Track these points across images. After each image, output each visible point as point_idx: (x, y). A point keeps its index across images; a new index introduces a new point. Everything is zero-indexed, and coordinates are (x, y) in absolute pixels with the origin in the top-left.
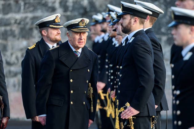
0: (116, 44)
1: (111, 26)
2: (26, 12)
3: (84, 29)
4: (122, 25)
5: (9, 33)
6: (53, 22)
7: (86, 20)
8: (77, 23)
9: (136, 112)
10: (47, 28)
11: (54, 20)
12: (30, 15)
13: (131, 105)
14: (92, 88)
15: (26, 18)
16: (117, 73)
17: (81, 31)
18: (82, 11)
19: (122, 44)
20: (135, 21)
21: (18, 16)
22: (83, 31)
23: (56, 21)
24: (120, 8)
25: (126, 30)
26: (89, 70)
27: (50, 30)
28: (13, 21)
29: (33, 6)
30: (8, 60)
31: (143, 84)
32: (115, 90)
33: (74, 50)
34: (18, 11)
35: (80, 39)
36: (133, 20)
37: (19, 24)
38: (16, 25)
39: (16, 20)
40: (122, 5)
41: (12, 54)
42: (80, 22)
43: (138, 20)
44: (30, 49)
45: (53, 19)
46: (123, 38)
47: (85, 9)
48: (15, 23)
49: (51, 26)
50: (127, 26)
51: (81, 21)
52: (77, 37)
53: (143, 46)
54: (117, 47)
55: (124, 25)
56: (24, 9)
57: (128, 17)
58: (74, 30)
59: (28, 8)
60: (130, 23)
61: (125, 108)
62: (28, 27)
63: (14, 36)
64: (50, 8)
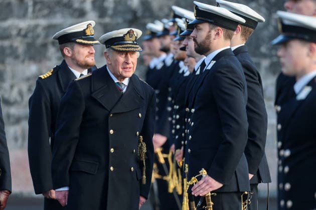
0: (185, 71)
1: (178, 42)
2: (37, 17)
3: (132, 46)
4: (195, 40)
5: (8, 51)
6: (82, 34)
7: (136, 32)
8: (122, 35)
9: (217, 185)
10: (72, 43)
11: (85, 30)
12: (43, 22)
13: (209, 174)
14: (144, 145)
15: (36, 26)
16: (186, 120)
17: (128, 49)
18: (129, 16)
19: (194, 72)
20: (218, 34)
21: (23, 24)
22: (130, 49)
23: (88, 32)
24: (193, 11)
25: (203, 49)
26: (140, 115)
27: (78, 48)
28: (14, 32)
29: (49, 7)
30: (6, 96)
31: (229, 138)
32: (182, 148)
33: (116, 81)
34: (24, 16)
35: (126, 63)
36: (213, 33)
37: (25, 36)
38: (19, 39)
39: (20, 30)
40: (196, 8)
41: (12, 87)
42: (126, 34)
43: (222, 32)
44: (43, 78)
45: (82, 29)
46: (197, 62)
47: (134, 13)
48: (19, 34)
49: (78, 40)
50: (204, 42)
51: (129, 32)
52: (121, 59)
53: (230, 75)
54: (187, 77)
55: (199, 40)
56: (34, 11)
57: (205, 27)
58: (116, 47)
59: (40, 10)
60: (208, 37)
61: (200, 178)
62: (39, 41)
63: (17, 57)
64: (76, 10)
